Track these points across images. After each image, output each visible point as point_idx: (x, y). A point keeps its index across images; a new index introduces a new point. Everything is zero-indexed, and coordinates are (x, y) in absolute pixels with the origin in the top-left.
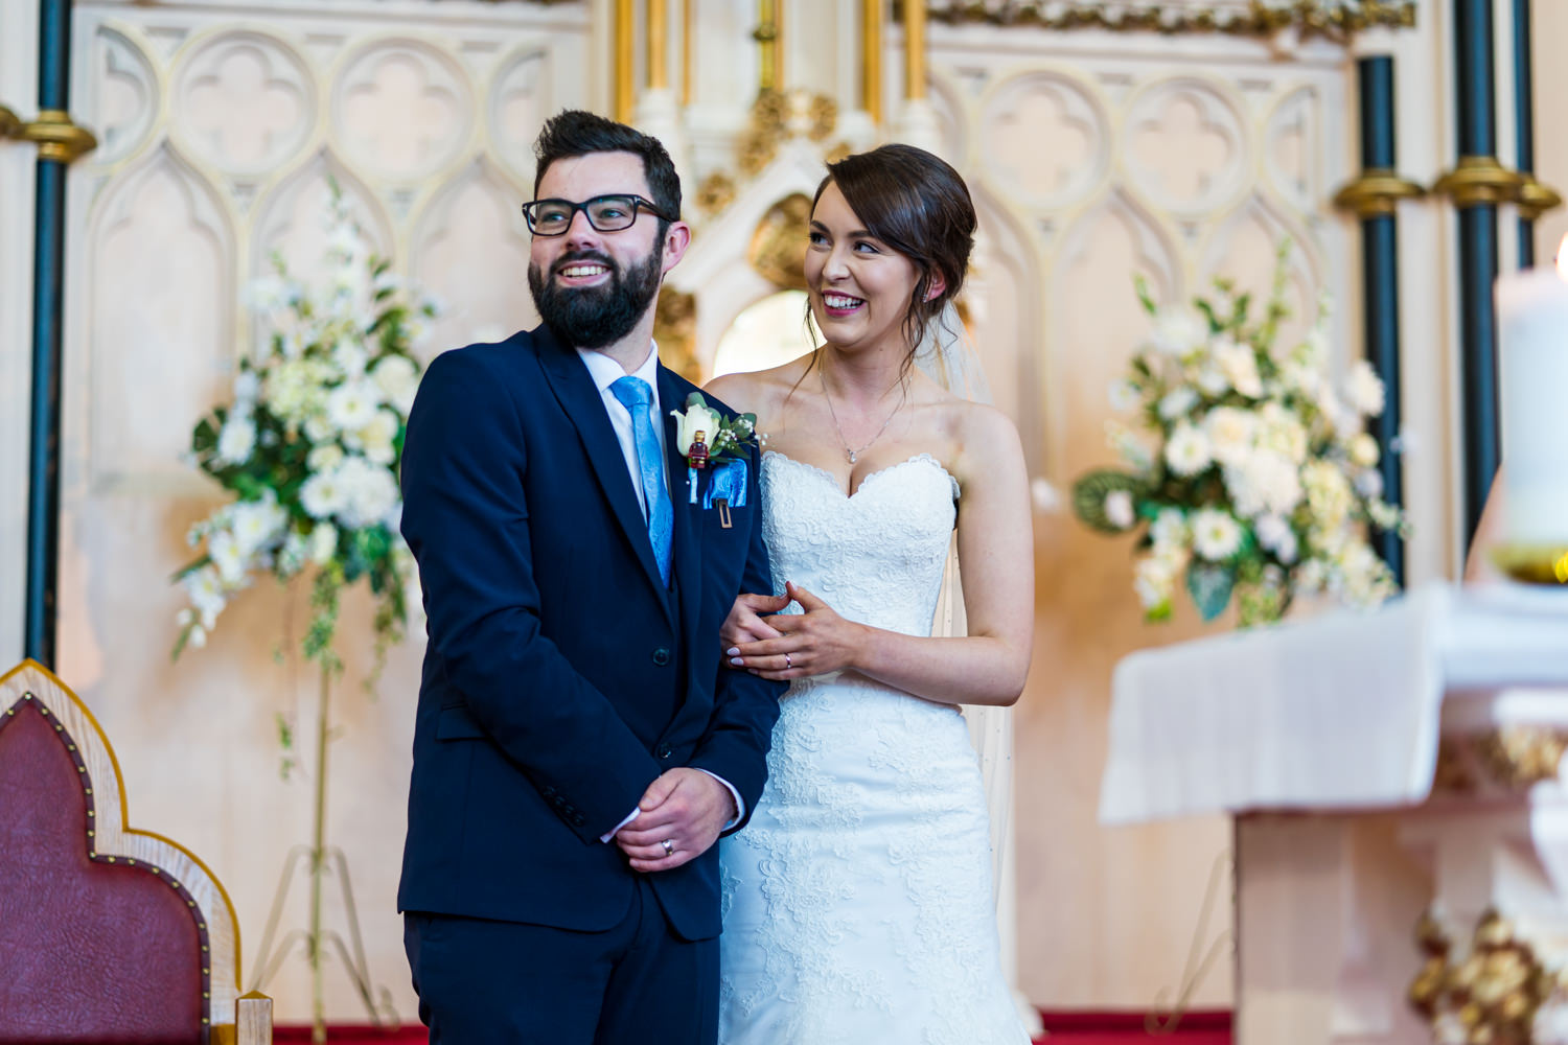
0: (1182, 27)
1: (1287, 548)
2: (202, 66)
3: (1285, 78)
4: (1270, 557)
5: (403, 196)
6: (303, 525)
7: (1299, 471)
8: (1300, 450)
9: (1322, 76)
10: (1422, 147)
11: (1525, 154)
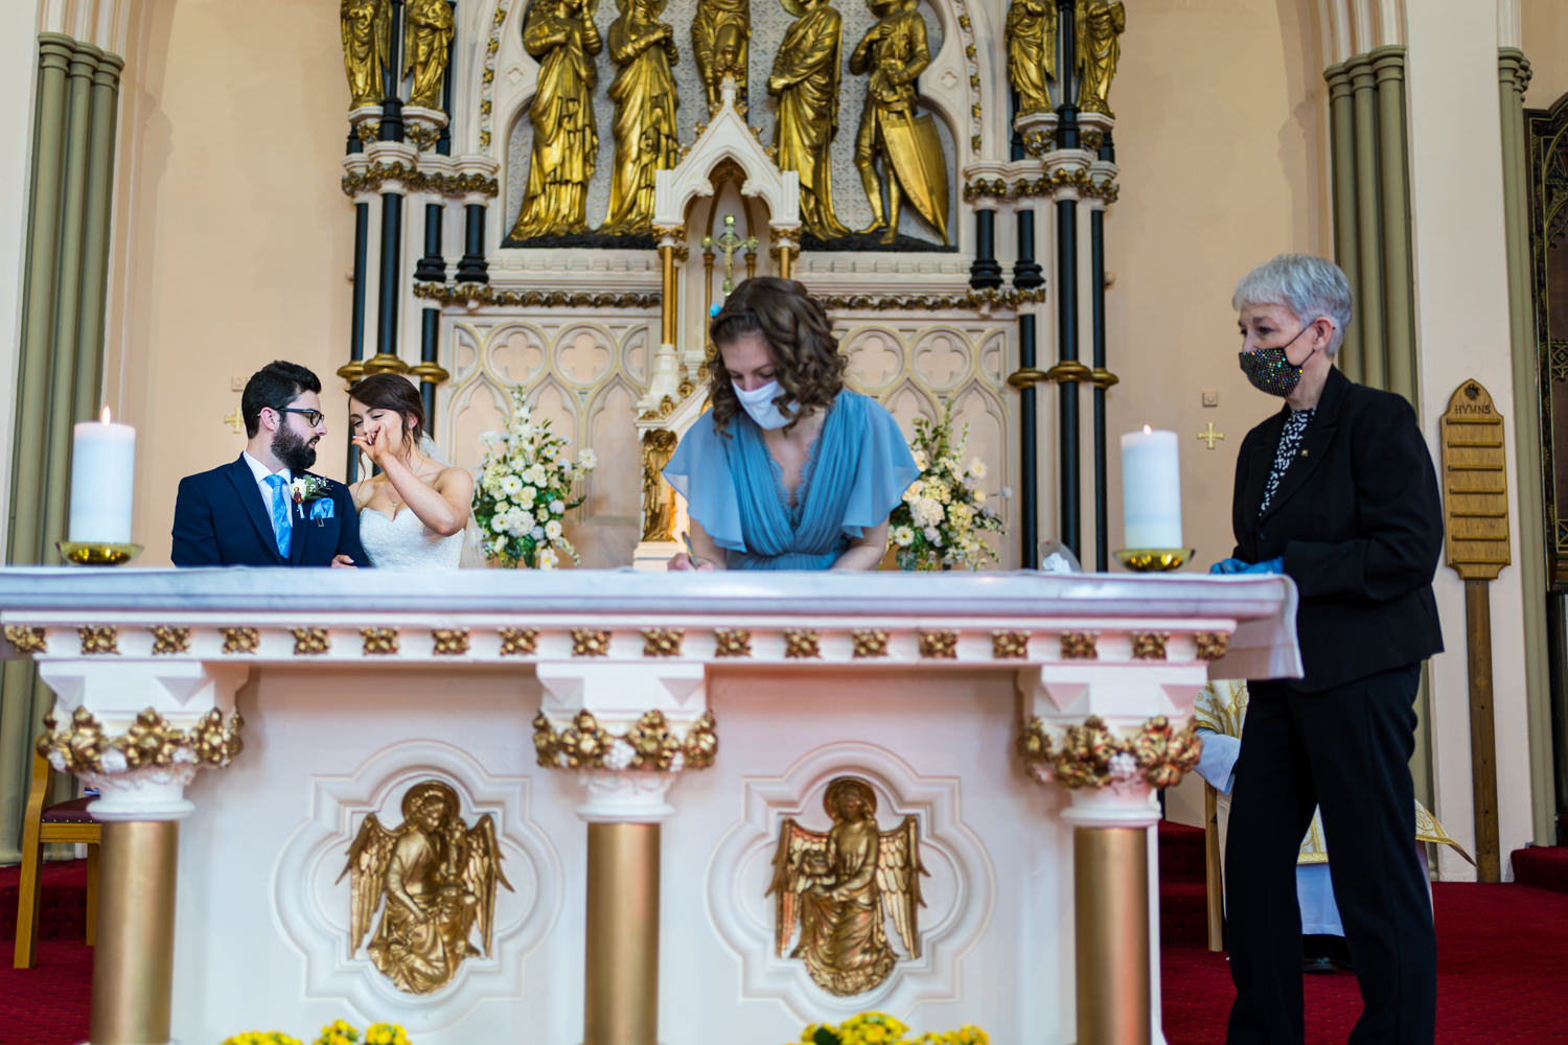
0: (935, 306)
1: (938, 541)
2: (500, 340)
3: (989, 327)
4: (931, 545)
5: (583, 393)
6: (495, 535)
7: (945, 507)
8: (946, 498)
9: (1004, 326)
10: (1047, 357)
11: (1100, 358)
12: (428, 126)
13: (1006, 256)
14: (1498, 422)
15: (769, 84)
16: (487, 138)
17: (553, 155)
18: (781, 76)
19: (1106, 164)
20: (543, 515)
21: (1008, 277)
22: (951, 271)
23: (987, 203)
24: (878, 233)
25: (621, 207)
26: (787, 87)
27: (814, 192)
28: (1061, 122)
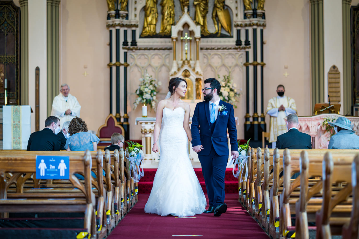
0: (229, 49)
2: (139, 57)
3: (240, 53)
5: (157, 68)
6: (143, 99)
7: (229, 93)
8: (229, 90)
9: (242, 53)
10: (251, 60)
11: (262, 60)
12: (124, 15)
13: (243, 39)
14: (339, 73)
15: (193, 3)
16: (136, 16)
17: (149, 19)
18: (196, 1)
19: (263, 20)
20: (152, 95)
21: (243, 43)
22: (231, 42)
23: (239, 28)
24: (217, 33)
25: (163, 28)
26: (198, 4)
27: (203, 27)
28: (254, 12)
